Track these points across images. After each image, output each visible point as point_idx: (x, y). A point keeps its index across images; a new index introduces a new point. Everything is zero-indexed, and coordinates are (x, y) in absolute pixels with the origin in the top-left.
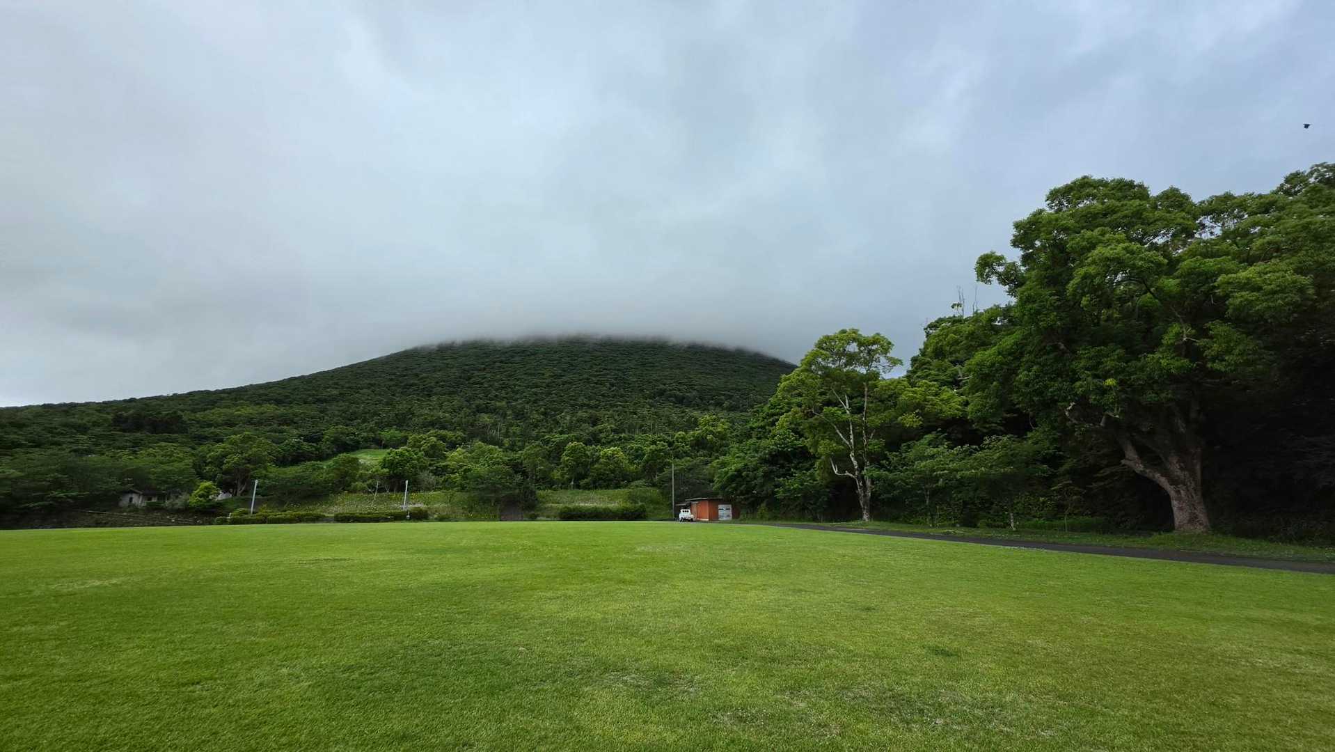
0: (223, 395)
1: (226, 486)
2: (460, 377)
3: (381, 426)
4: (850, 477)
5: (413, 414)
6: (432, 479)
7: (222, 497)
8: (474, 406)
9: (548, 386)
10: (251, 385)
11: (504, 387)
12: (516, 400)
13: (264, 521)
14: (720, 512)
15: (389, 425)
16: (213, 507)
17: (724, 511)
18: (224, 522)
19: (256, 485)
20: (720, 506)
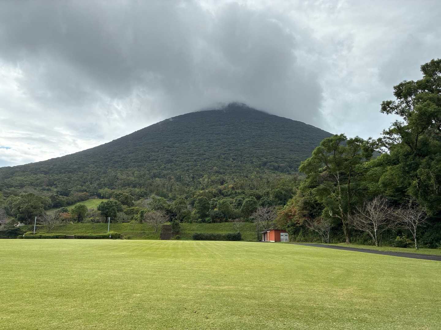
0: (17, 169)
1: (22, 220)
2: (144, 157)
3: (100, 186)
4: (338, 218)
5: (118, 179)
6: (125, 216)
7: (19, 225)
8: (152, 173)
9: (195, 161)
10: (31, 163)
11: (170, 161)
12: (177, 170)
13: (40, 237)
14: (282, 237)
15: (105, 185)
16: (16, 230)
17: (284, 236)
18: (22, 238)
19: (36, 219)
20: (282, 234)
